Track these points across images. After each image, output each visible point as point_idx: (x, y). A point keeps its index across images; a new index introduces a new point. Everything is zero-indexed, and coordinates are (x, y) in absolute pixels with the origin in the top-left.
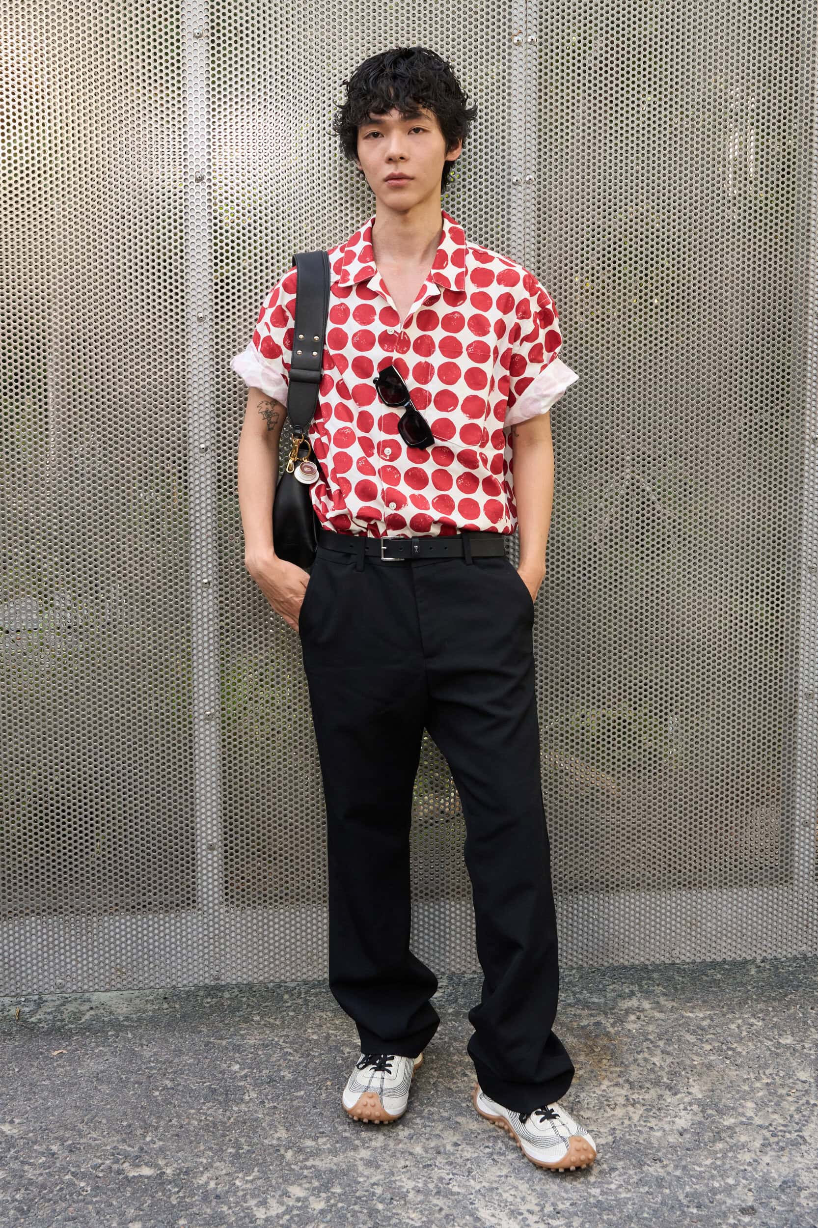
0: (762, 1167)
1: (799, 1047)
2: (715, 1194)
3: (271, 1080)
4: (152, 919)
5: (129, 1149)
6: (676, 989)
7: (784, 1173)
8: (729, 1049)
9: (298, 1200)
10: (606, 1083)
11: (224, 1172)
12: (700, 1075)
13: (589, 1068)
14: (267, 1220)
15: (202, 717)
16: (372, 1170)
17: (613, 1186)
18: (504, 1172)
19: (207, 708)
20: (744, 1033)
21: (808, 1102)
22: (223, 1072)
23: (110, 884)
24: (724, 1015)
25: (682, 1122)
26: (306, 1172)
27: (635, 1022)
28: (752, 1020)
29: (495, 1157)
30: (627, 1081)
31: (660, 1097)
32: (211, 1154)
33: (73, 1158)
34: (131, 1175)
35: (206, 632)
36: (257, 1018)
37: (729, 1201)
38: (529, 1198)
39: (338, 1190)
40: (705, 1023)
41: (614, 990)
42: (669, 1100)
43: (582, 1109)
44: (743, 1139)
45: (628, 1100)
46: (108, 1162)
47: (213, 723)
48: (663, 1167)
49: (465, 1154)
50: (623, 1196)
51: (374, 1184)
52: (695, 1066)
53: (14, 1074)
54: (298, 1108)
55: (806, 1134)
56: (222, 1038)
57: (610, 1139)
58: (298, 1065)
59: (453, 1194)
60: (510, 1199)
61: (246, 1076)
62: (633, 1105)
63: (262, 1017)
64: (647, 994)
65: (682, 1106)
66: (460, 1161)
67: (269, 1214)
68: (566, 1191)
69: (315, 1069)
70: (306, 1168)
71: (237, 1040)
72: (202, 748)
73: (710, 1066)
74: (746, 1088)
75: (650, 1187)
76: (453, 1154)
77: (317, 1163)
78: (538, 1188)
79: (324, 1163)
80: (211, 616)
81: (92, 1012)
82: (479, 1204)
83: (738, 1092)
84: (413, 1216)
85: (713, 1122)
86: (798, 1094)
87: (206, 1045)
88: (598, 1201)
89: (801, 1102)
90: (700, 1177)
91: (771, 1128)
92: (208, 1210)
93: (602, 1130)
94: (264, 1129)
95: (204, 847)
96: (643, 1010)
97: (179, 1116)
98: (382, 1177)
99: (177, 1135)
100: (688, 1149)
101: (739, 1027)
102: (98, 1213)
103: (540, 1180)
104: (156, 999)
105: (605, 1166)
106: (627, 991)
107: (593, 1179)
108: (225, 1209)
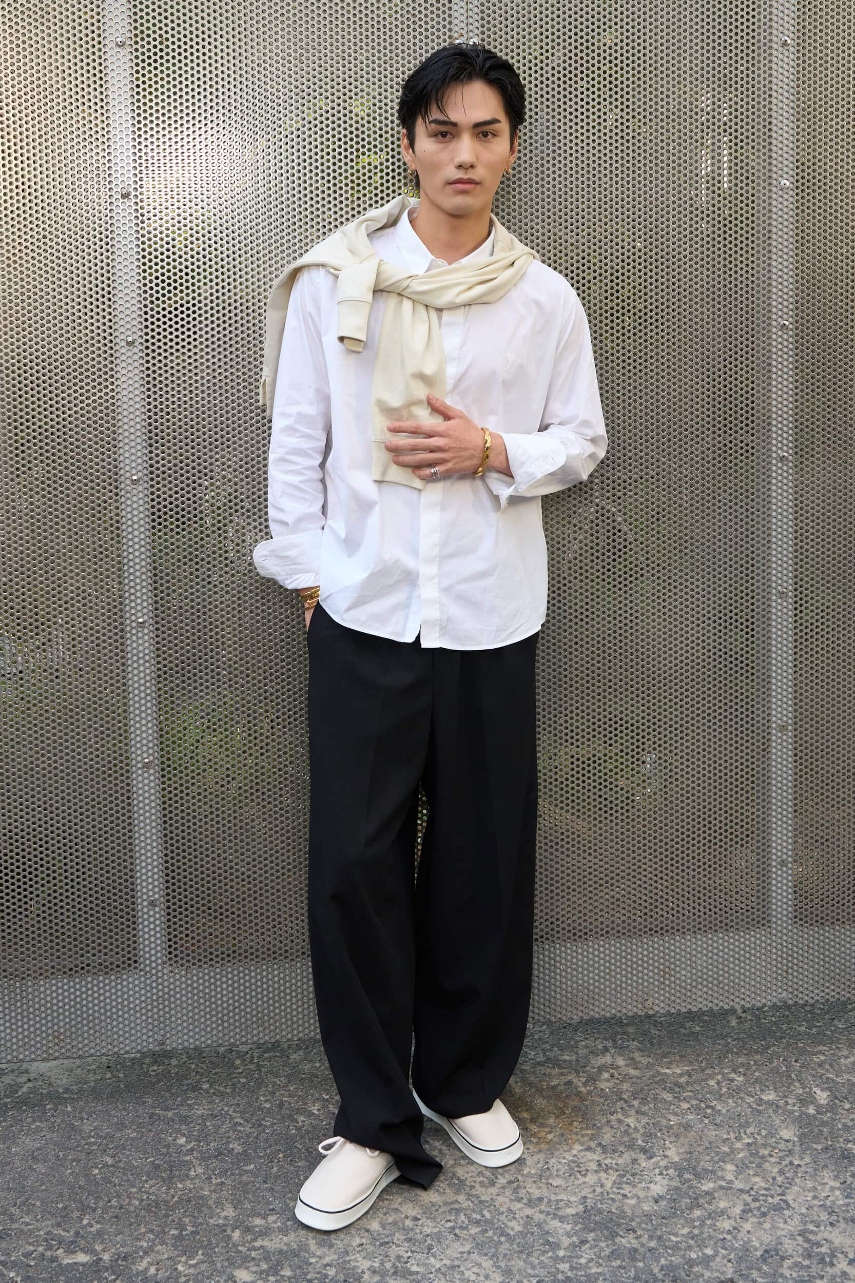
0: (742, 1235)
1: (782, 1103)
2: (692, 1267)
3: (219, 1153)
4: (92, 982)
5: (63, 1233)
6: (652, 1044)
7: (766, 1241)
8: (708, 1107)
10: (577, 1147)
11: (166, 1256)
12: (677, 1136)
13: (559, 1131)
15: (140, 765)
16: (325, 1250)
17: (583, 1261)
18: (467, 1248)
19: (145, 755)
20: (724, 1090)
21: (791, 1163)
22: (168, 1146)
23: (46, 945)
24: (703, 1071)
25: (658, 1189)
26: (253, 1254)
27: (608, 1080)
28: (733, 1075)
29: (457, 1231)
30: (600, 1144)
31: (635, 1161)
32: (152, 1236)
33: (4, 1245)
34: (65, 1262)
35: (142, 675)
36: (205, 1086)
37: (707, 1274)
38: (493, 1276)
39: (287, 1273)
40: (683, 1080)
41: (586, 1047)
42: (644, 1165)
43: (551, 1176)
44: (723, 1204)
46: (40, 1249)
47: (152, 771)
48: (637, 1238)
49: (425, 1229)
50: (593, 1271)
51: (327, 1265)
52: (671, 1127)
54: (248, 1183)
55: (789, 1198)
56: (168, 1109)
57: (581, 1208)
58: (248, 1136)
59: (411, 1273)
60: (473, 1278)
61: (192, 1150)
62: (606, 1171)
63: (211, 1085)
64: (621, 1050)
65: (657, 1171)
66: (419, 1237)
68: (533, 1268)
69: (266, 1140)
70: (255, 1249)
71: (184, 1111)
72: (141, 798)
73: (687, 1126)
74: (726, 1149)
75: (623, 1260)
76: (412, 1229)
77: (266, 1243)
78: (503, 1265)
79: (274, 1243)
80: (147, 658)
81: (30, 1085)
83: (717, 1153)
85: (690, 1187)
86: (781, 1154)
87: (150, 1117)
88: (568, 1278)
89: (784, 1163)
90: (676, 1247)
91: (752, 1193)
93: (573, 1199)
94: (210, 1208)
95: (145, 903)
96: (617, 1067)
97: (119, 1196)
98: (336, 1257)
99: (116, 1217)
100: (663, 1218)
101: (718, 1083)
103: (505, 1255)
104: (99, 1068)
105: (575, 1239)
106: (600, 1047)
107: (561, 1253)
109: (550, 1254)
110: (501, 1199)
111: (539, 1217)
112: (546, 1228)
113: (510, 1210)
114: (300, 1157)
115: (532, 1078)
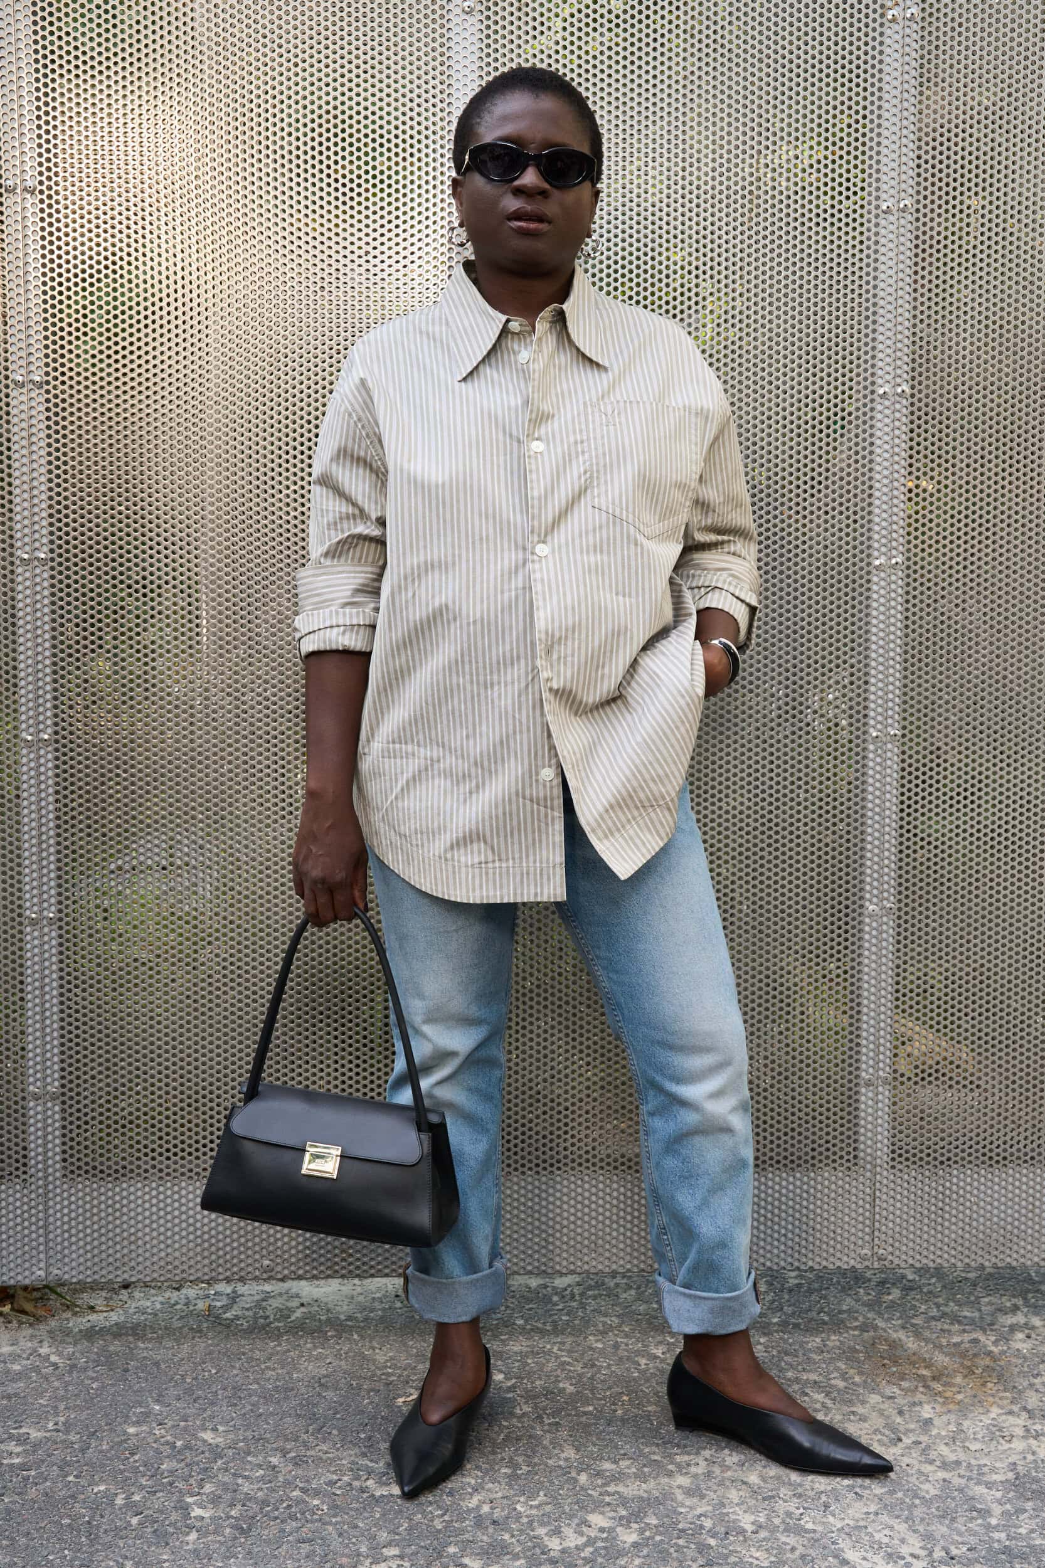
3: (548, 1393)
5: (371, 1464)
9: (602, 1530)
10: (995, 1411)
11: (500, 1495)
13: (970, 1392)
14: (563, 1551)
16: (695, 1500)
17: (1023, 1531)
18: (873, 1508)
26: (607, 1499)
27: (1024, 1341)
29: (858, 1490)
30: (1025, 1409)
32: (480, 1474)
33: (300, 1472)
34: (378, 1494)
36: (520, 1322)
38: (911, 1541)
39: (653, 1521)
41: (990, 1303)
43: (966, 1439)
45: (1028, 1431)
46: (345, 1478)
49: (817, 1485)
51: (701, 1516)
53: (211, 1376)
54: (588, 1425)
57: (1011, 1475)
58: (581, 1376)
59: (807, 1531)
60: (885, 1540)
61: (514, 1387)
62: (1035, 1438)
63: (526, 1321)
64: (1035, 1309)
66: (811, 1494)
67: (566, 1544)
68: (960, 1534)
69: (604, 1381)
70: (609, 1494)
76: (800, 1485)
77: (620, 1488)
78: (921, 1528)
79: (632, 1489)
81: (303, 1309)
82: (844, 1544)
84: (758, 1555)
92: (485, 1538)
93: (998, 1465)
94: (545, 1448)
96: (1033, 1328)
98: (710, 1508)
102: (340, 1535)
103: (922, 1520)
104: (385, 1296)
105: (1008, 1507)
106: (1008, 1304)
107: (994, 1522)
108: (507, 1537)
109: (980, 1521)
110: (906, 1460)
111: (956, 1481)
112: (970, 1493)
113: (920, 1472)
114: (649, 1402)
115: (927, 1334)
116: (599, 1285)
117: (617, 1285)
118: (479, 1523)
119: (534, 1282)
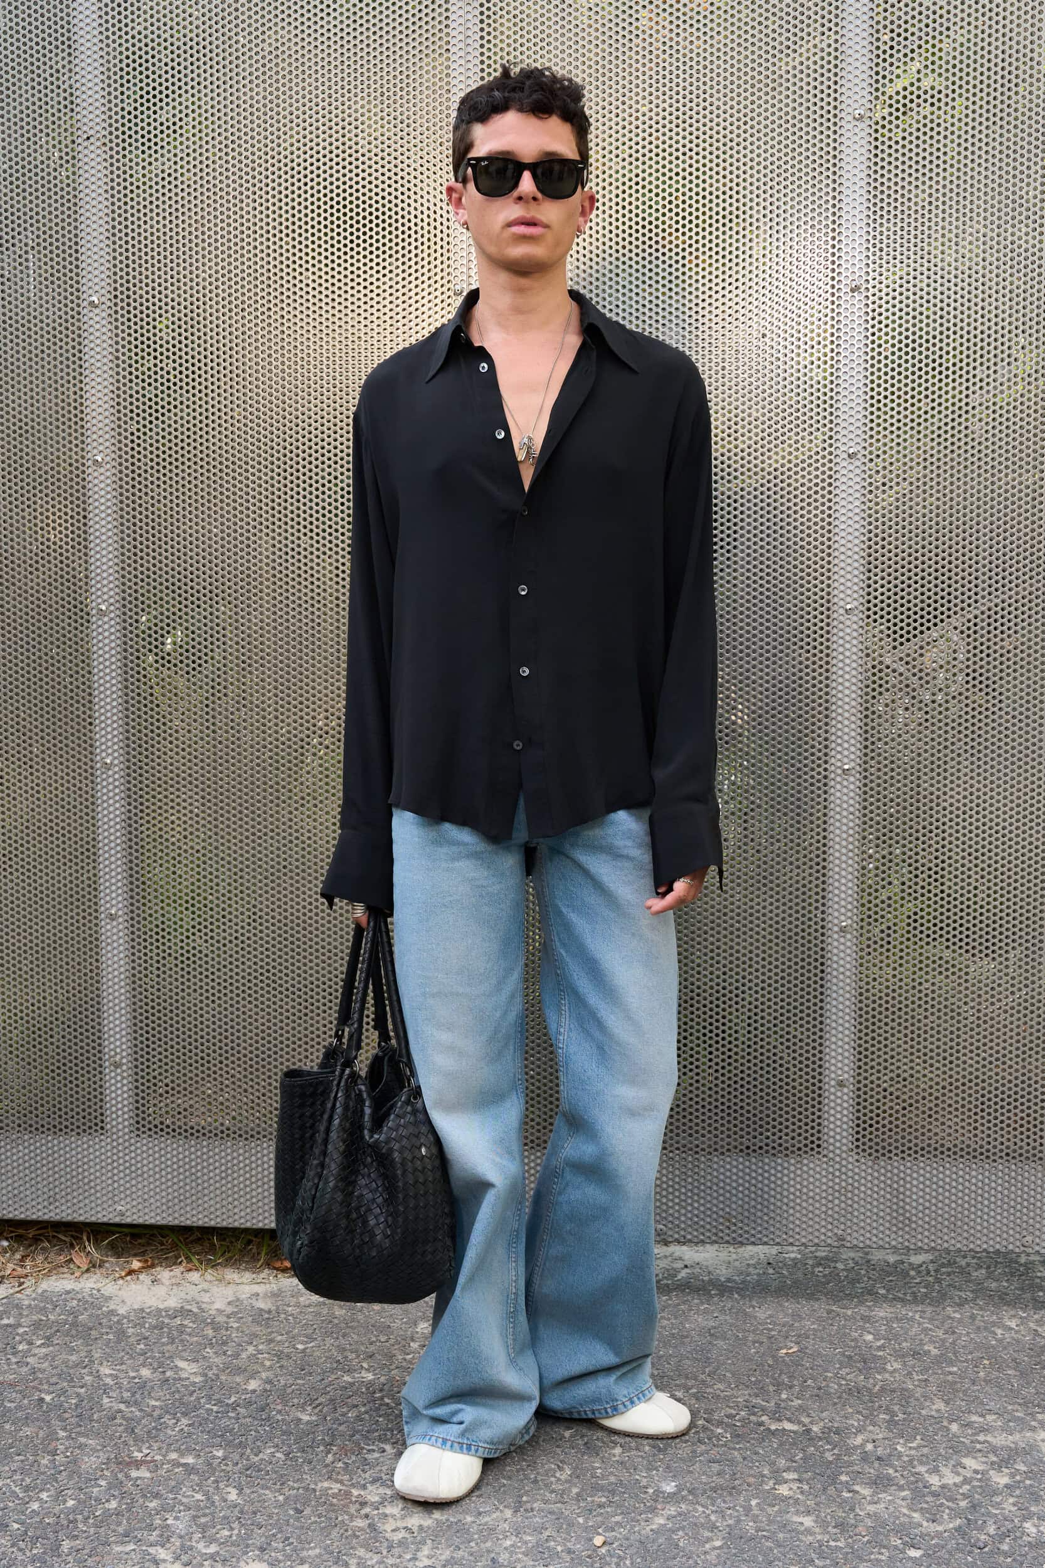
3: (915, 1353)
4: (769, 1164)
5: (763, 1403)
9: (976, 1472)
11: (881, 1436)
14: (943, 1487)
22: (855, 1340)
26: (978, 1446)
32: (860, 1417)
34: (773, 1427)
36: (882, 1291)
39: (1022, 1467)
46: (743, 1413)
54: (954, 1383)
56: (845, 1308)
58: (943, 1341)
61: (882, 1347)
63: (888, 1291)
67: (944, 1482)
69: (965, 1347)
70: (978, 1442)
71: (863, 1310)
77: (989, 1438)
79: (1000, 1440)
80: (851, 810)
81: (686, 1270)
87: (828, 1313)
92: (872, 1471)
94: (917, 1400)
95: (833, 1083)
97: (813, 1378)
99: (817, 1396)
102: (744, 1459)
104: (758, 1263)
108: (891, 1471)
114: (1008, 1366)
116: (950, 1264)
117: (968, 1265)
118: (865, 1458)
119: (892, 1259)
